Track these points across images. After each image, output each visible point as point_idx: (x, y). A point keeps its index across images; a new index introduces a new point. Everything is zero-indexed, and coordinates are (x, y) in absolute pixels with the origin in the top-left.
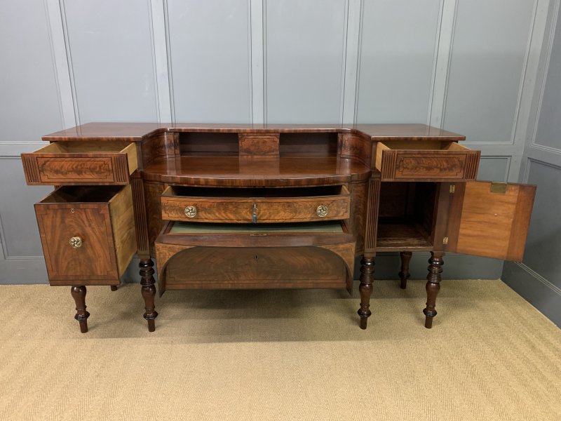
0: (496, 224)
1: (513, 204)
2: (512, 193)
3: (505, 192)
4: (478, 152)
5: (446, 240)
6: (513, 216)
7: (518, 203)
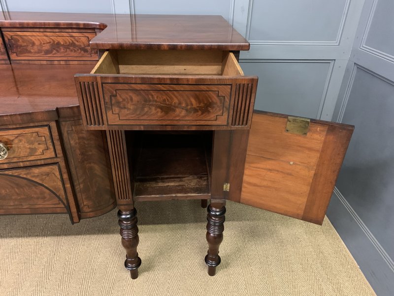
0: (290, 174)
1: (318, 151)
2: (316, 136)
3: (306, 134)
4: (252, 80)
5: (227, 187)
6: (315, 168)
7: (323, 151)
